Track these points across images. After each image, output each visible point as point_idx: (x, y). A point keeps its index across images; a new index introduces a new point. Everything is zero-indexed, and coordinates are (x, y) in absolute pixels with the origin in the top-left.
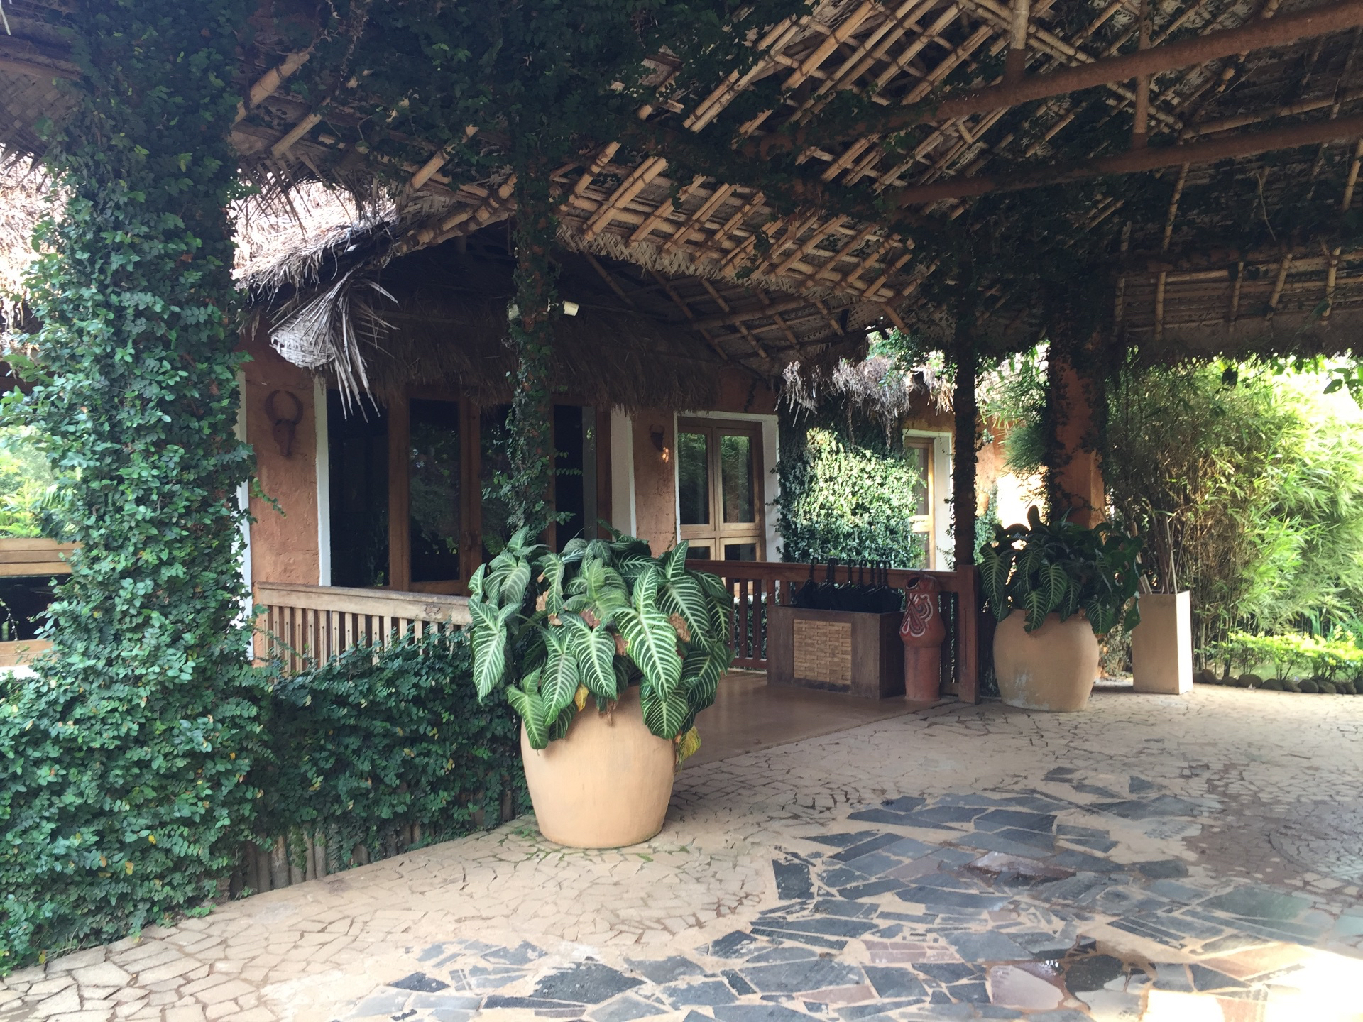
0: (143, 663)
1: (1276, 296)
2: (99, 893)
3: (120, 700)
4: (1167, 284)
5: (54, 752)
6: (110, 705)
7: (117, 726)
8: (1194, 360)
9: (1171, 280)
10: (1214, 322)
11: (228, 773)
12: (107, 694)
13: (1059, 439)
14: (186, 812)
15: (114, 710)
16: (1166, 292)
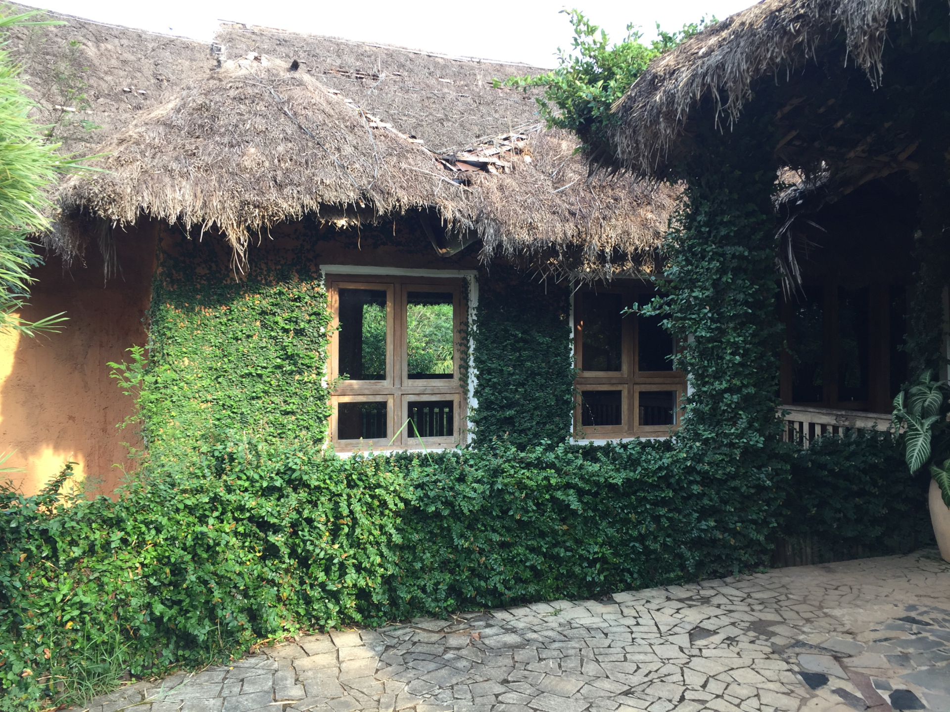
0: (736, 438)
2: (717, 552)
3: (725, 455)
5: (698, 479)
6: (719, 457)
7: (724, 468)
11: (775, 499)
12: (719, 452)
14: (755, 517)
15: (723, 460)
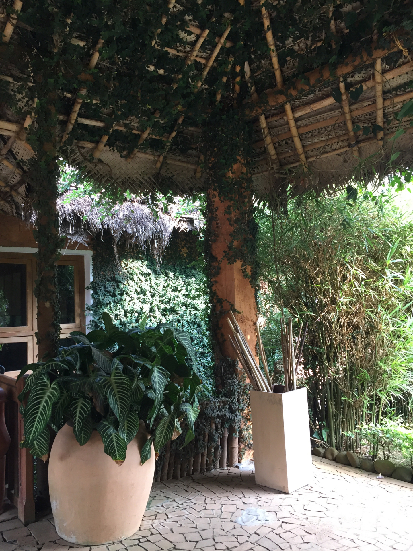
1: (380, 114)
4: (296, 120)
8: (334, 186)
9: (298, 114)
10: (344, 150)
13: (214, 254)
16: (298, 128)
